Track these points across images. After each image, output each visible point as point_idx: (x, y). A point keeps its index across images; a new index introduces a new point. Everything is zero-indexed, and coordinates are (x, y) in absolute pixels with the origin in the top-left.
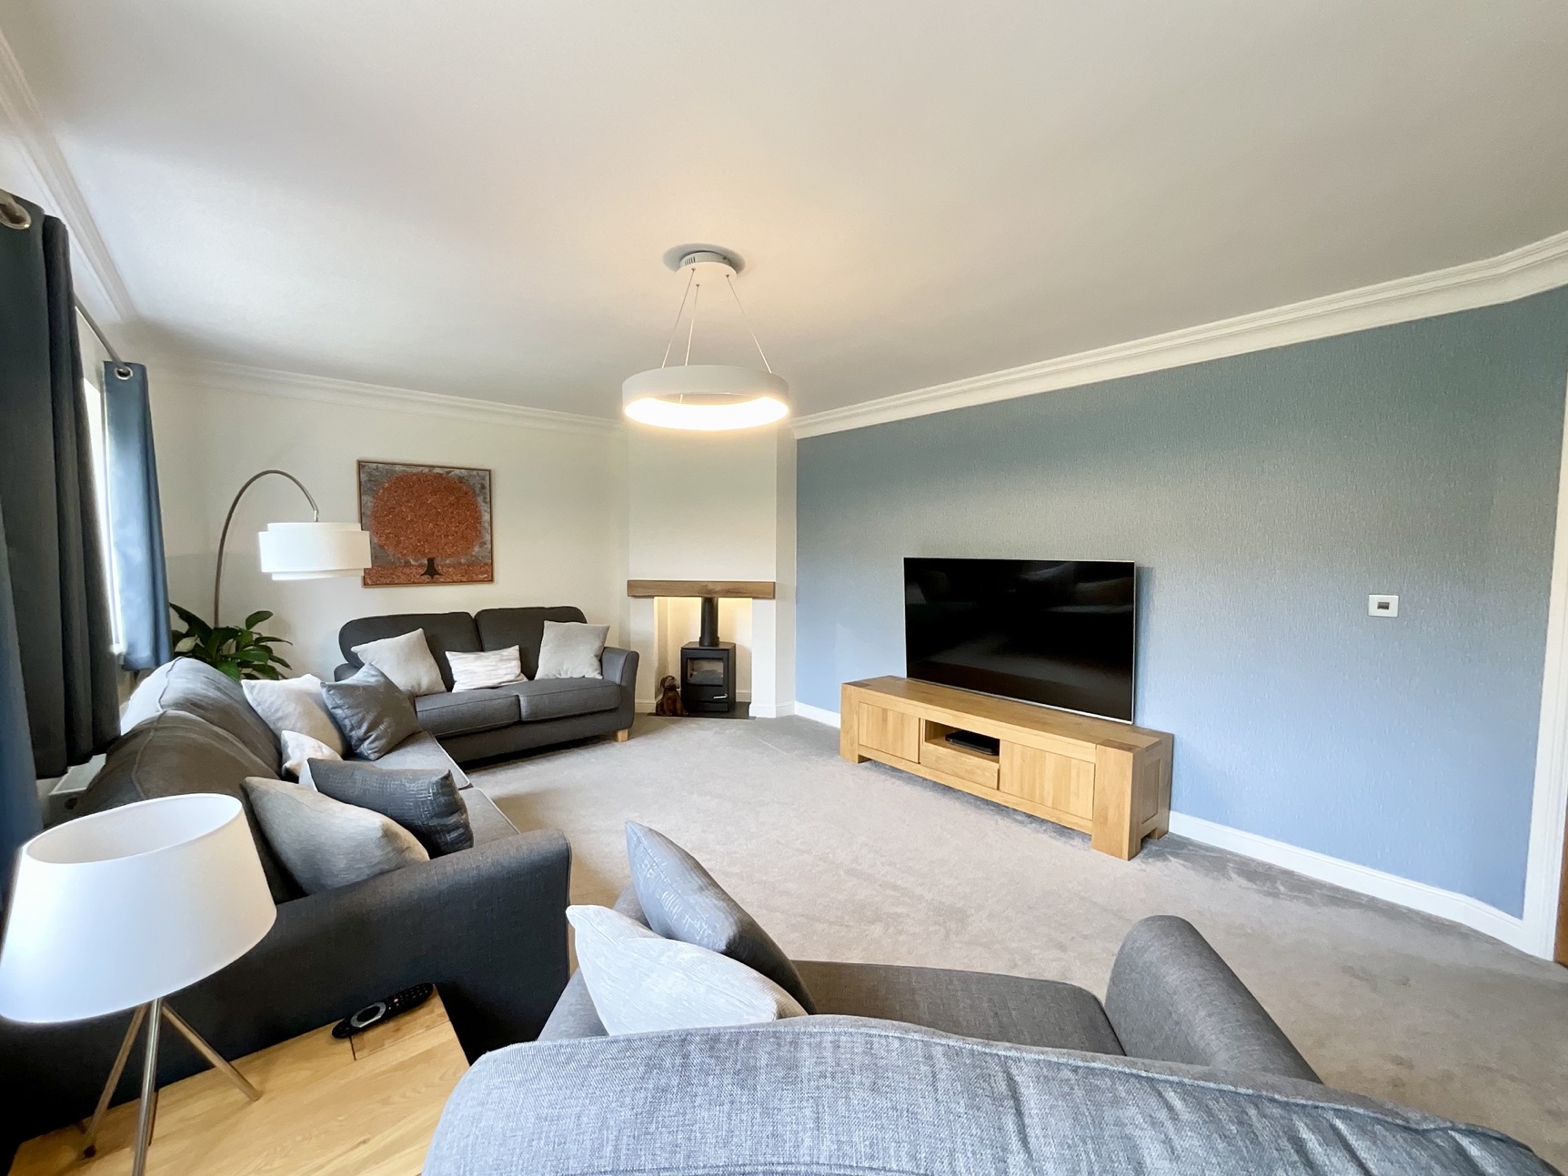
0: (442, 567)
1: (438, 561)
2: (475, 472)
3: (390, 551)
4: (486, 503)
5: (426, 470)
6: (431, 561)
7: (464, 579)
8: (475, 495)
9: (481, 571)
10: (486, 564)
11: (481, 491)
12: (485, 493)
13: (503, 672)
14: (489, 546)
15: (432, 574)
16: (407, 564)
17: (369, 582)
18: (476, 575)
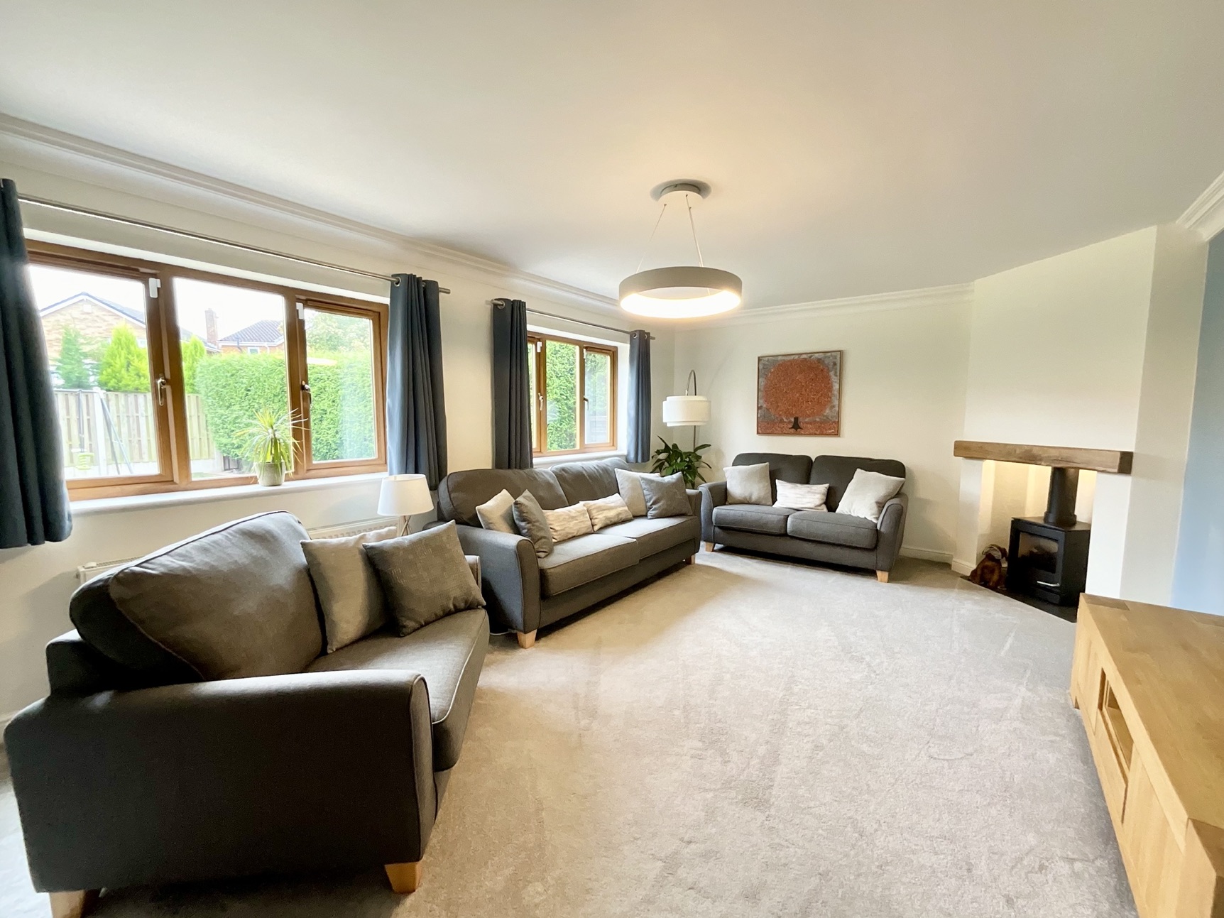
0: (803, 424)
1: (800, 419)
2: (829, 354)
3: (772, 411)
4: (836, 376)
5: (797, 357)
6: (796, 419)
7: (817, 433)
8: (829, 371)
9: (831, 428)
10: (834, 422)
11: (833, 368)
12: (836, 369)
13: (807, 500)
14: (837, 409)
15: (797, 428)
16: (782, 421)
17: (760, 432)
18: (826, 430)
